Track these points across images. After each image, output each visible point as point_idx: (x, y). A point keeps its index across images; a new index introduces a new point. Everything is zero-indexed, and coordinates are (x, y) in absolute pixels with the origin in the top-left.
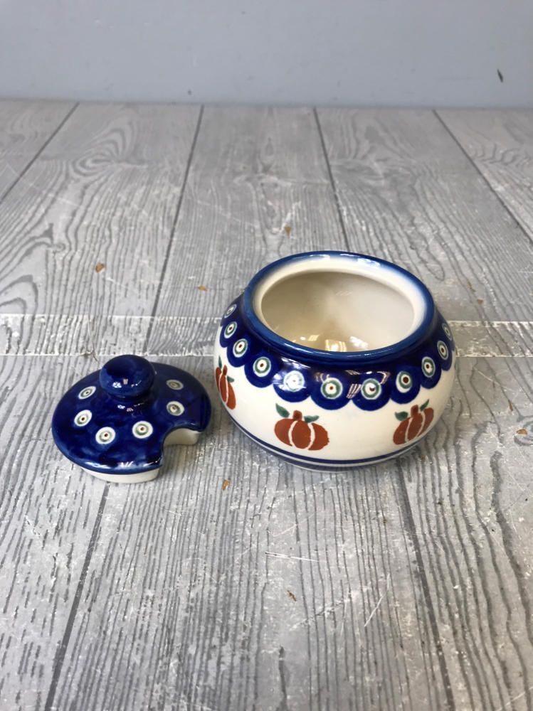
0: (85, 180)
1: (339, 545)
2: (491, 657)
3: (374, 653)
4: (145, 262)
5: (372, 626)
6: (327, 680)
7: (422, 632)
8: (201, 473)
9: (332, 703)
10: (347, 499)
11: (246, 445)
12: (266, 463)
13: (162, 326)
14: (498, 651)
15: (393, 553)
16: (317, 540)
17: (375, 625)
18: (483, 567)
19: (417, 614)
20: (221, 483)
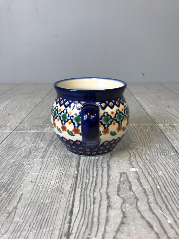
0: (14, 98)
1: (53, 171)
2: (91, 196)
3: (52, 195)
4: (24, 113)
5: (55, 189)
6: (34, 201)
7: (71, 190)
8: (17, 155)
9: (32, 206)
10: (60, 161)
11: (35, 150)
12: (39, 153)
13: (21, 126)
14: (94, 195)
15: (69, 173)
16: (46, 170)
17: (56, 189)
18: (98, 176)
19: (71, 186)
20: (22, 157)
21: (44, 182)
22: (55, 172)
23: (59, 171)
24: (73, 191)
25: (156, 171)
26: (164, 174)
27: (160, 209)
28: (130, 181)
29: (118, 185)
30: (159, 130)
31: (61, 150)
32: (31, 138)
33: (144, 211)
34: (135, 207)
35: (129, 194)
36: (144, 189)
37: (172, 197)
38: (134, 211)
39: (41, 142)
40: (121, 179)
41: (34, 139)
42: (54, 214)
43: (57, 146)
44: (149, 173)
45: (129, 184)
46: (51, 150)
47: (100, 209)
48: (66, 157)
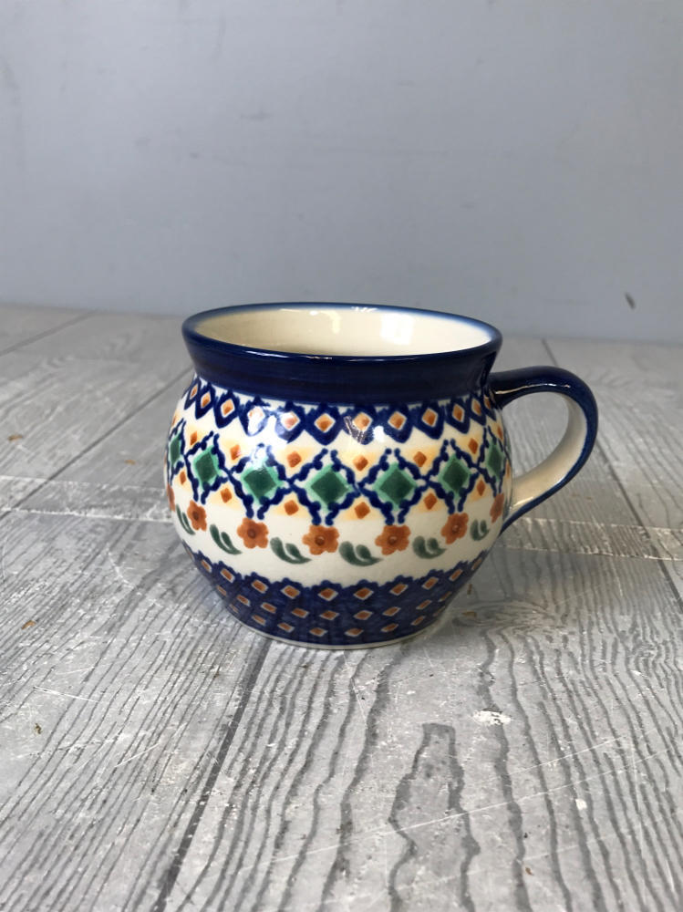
0: (52, 370)
1: (137, 690)
2: (274, 814)
3: (110, 793)
4: (77, 437)
5: (126, 767)
6: (25, 810)
7: (192, 781)
8: (5, 611)
9: (15, 831)
10: (179, 652)
11: (83, 594)
12: (96, 612)
13: (54, 489)
14: (287, 811)
15: (205, 706)
16: (111, 683)
17: (131, 767)
18: (323, 730)
19: (198, 763)
20: (24, 622)
21: (88, 732)
22: (147, 698)
23: (165, 692)
24: (202, 786)
25: (589, 734)
26: (621, 752)
27: (564, 901)
28: (461, 768)
29: (401, 778)
30: (651, 551)
31: (194, 607)
32: (82, 542)
33: (491, 904)
34: (455, 880)
35: (443, 824)
36: (514, 809)
37: (632, 857)
38: (445, 897)
39: (118, 563)
40: (424, 755)
41: (90, 550)
42: (95, 876)
43: (180, 589)
44: (554, 738)
45: (450, 779)
46: (151, 599)
47: (299, 876)
48: (207, 636)
